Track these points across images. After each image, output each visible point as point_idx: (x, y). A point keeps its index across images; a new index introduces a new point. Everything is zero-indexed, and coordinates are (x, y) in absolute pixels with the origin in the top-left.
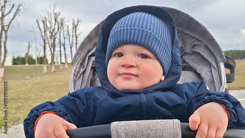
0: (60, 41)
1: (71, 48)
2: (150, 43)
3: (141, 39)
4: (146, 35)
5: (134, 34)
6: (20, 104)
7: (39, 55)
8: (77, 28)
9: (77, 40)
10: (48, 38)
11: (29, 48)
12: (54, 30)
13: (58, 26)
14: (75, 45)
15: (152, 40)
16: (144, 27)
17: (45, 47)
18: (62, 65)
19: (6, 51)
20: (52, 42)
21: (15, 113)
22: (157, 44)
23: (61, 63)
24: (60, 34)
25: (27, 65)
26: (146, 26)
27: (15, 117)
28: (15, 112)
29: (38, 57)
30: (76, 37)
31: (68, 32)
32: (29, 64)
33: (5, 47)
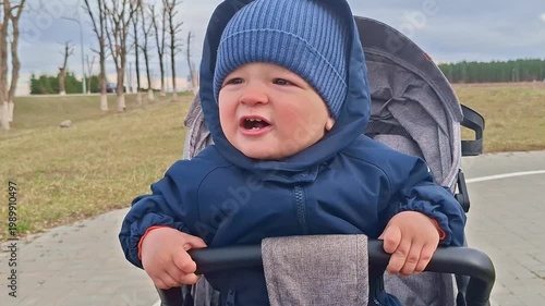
0: (136, 42)
1: (161, 56)
2: (296, 59)
3: (279, 52)
4: (288, 44)
5: (265, 42)
6: (58, 184)
7: (90, 72)
8: (173, 12)
9: (173, 37)
10: (108, 34)
11: (67, 55)
12: (121, 17)
13: (131, 7)
14: (169, 50)
15: (301, 53)
16: (284, 26)
17: (102, 54)
18: (140, 94)
19: (16, 65)
20: (119, 43)
21: (51, 203)
22: (310, 61)
23: (139, 89)
24: (135, 25)
25: (63, 94)
26: (289, 24)
27: (52, 212)
28: (49, 200)
29: (88, 76)
30: (172, 32)
31: (154, 21)
32: (67, 93)
33: (14, 55)
